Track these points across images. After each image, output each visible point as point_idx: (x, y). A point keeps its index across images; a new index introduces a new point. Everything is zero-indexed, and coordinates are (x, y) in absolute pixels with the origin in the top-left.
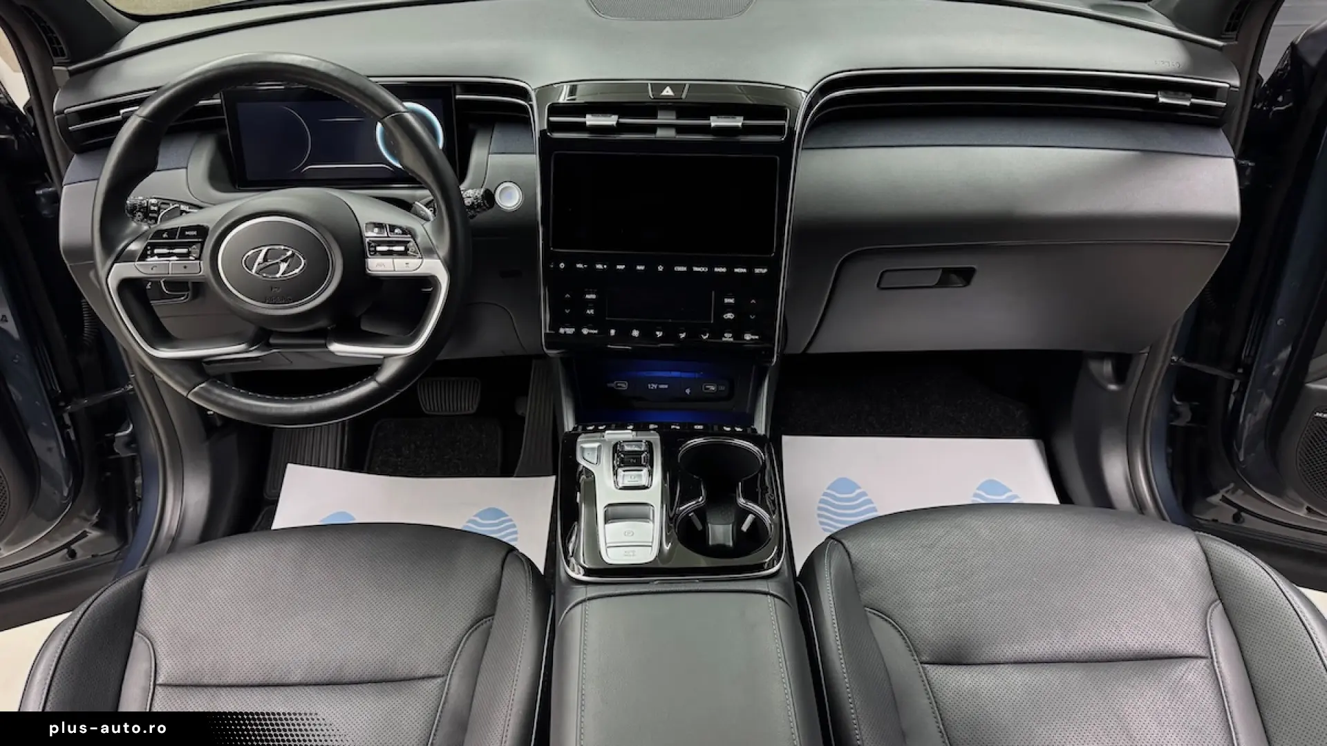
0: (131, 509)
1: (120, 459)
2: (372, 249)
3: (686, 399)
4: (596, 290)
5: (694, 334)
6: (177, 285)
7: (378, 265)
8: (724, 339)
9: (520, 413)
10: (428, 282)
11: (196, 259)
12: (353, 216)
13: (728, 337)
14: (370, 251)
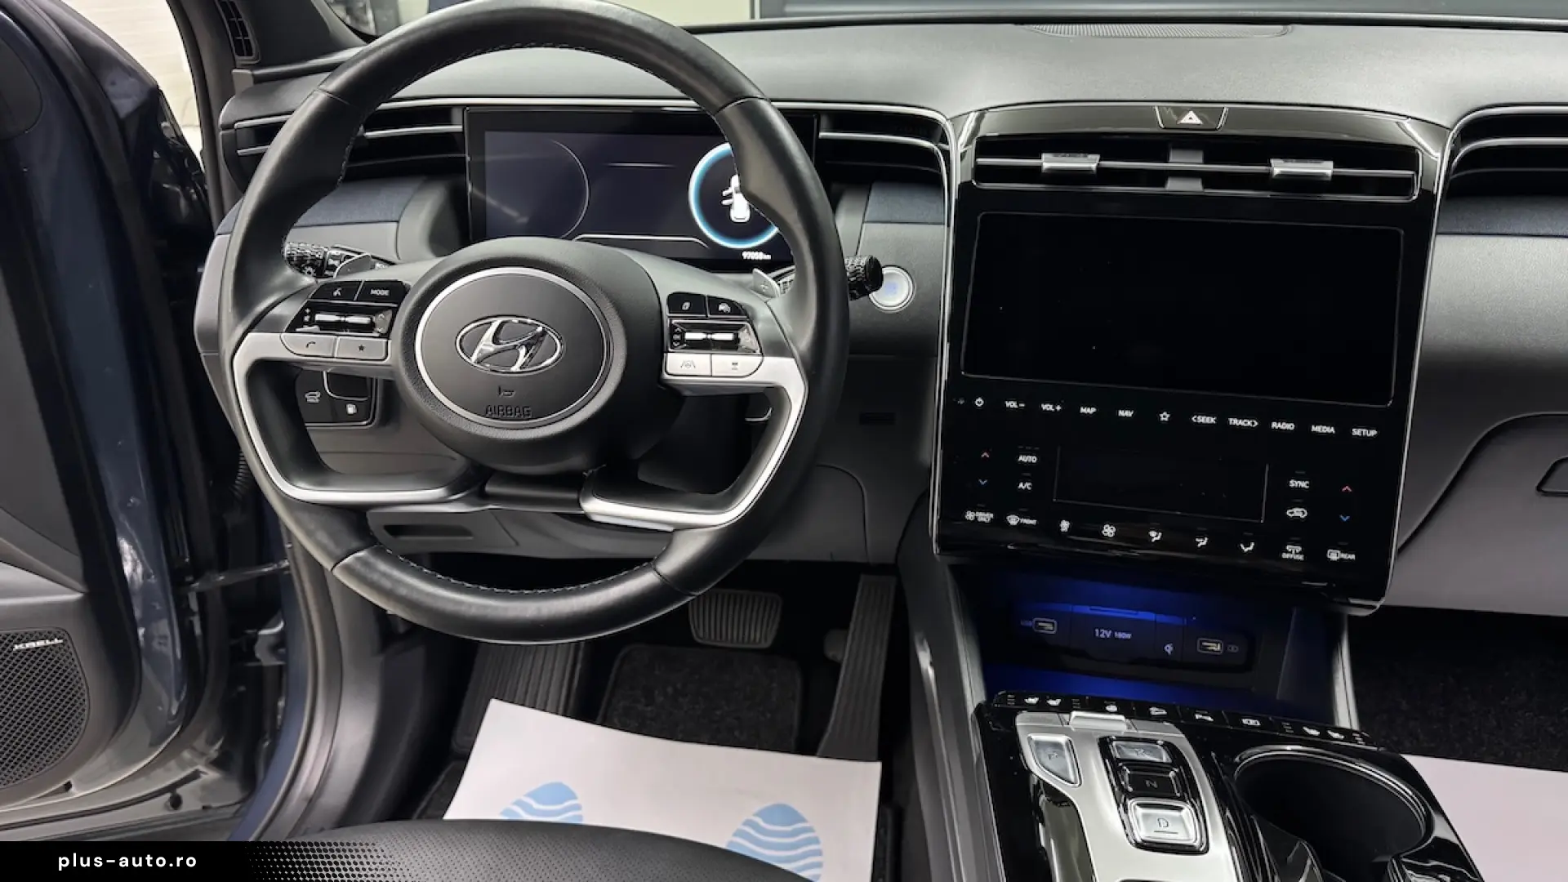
0: (267, 744)
1: (261, 668)
2: (677, 337)
3: (1164, 662)
4: (1037, 448)
5: (1224, 542)
6: (349, 382)
7: (682, 365)
8: (1285, 556)
9: (830, 654)
10: (769, 398)
11: (382, 336)
12: (651, 283)
13: (1293, 552)
14: (672, 341)
